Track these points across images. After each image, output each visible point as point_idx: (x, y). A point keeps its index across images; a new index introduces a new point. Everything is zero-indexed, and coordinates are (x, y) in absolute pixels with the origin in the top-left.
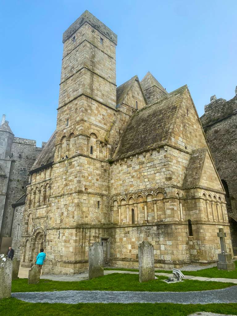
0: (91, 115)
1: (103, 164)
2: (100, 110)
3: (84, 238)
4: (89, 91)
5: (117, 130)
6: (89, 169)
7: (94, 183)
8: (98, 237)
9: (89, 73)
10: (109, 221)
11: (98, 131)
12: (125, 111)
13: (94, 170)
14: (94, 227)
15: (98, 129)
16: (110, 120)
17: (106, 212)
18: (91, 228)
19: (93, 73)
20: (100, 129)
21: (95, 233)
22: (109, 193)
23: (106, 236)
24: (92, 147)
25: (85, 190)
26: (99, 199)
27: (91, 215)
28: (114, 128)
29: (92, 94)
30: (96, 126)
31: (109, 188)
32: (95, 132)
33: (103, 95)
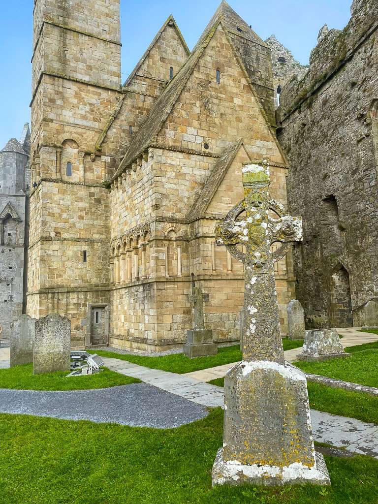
0: (62, 108)
1: (92, 190)
2: (83, 96)
3: (56, 307)
4: (56, 65)
5: (124, 128)
6: (62, 202)
7: (74, 224)
8: (85, 305)
9: (56, 32)
10: (107, 280)
11: (81, 135)
12: (144, 90)
13: (72, 201)
14: (75, 290)
15: (80, 130)
16: (108, 111)
17: (101, 266)
18: (68, 292)
19: (65, 30)
20: (83, 131)
21: (78, 299)
22: (107, 238)
23: (100, 303)
24: (71, 164)
25: (56, 235)
26: (86, 248)
27: (69, 272)
28: (117, 124)
29: (64, 71)
30: (76, 125)
31: (106, 229)
32: (74, 136)
33: (90, 68)
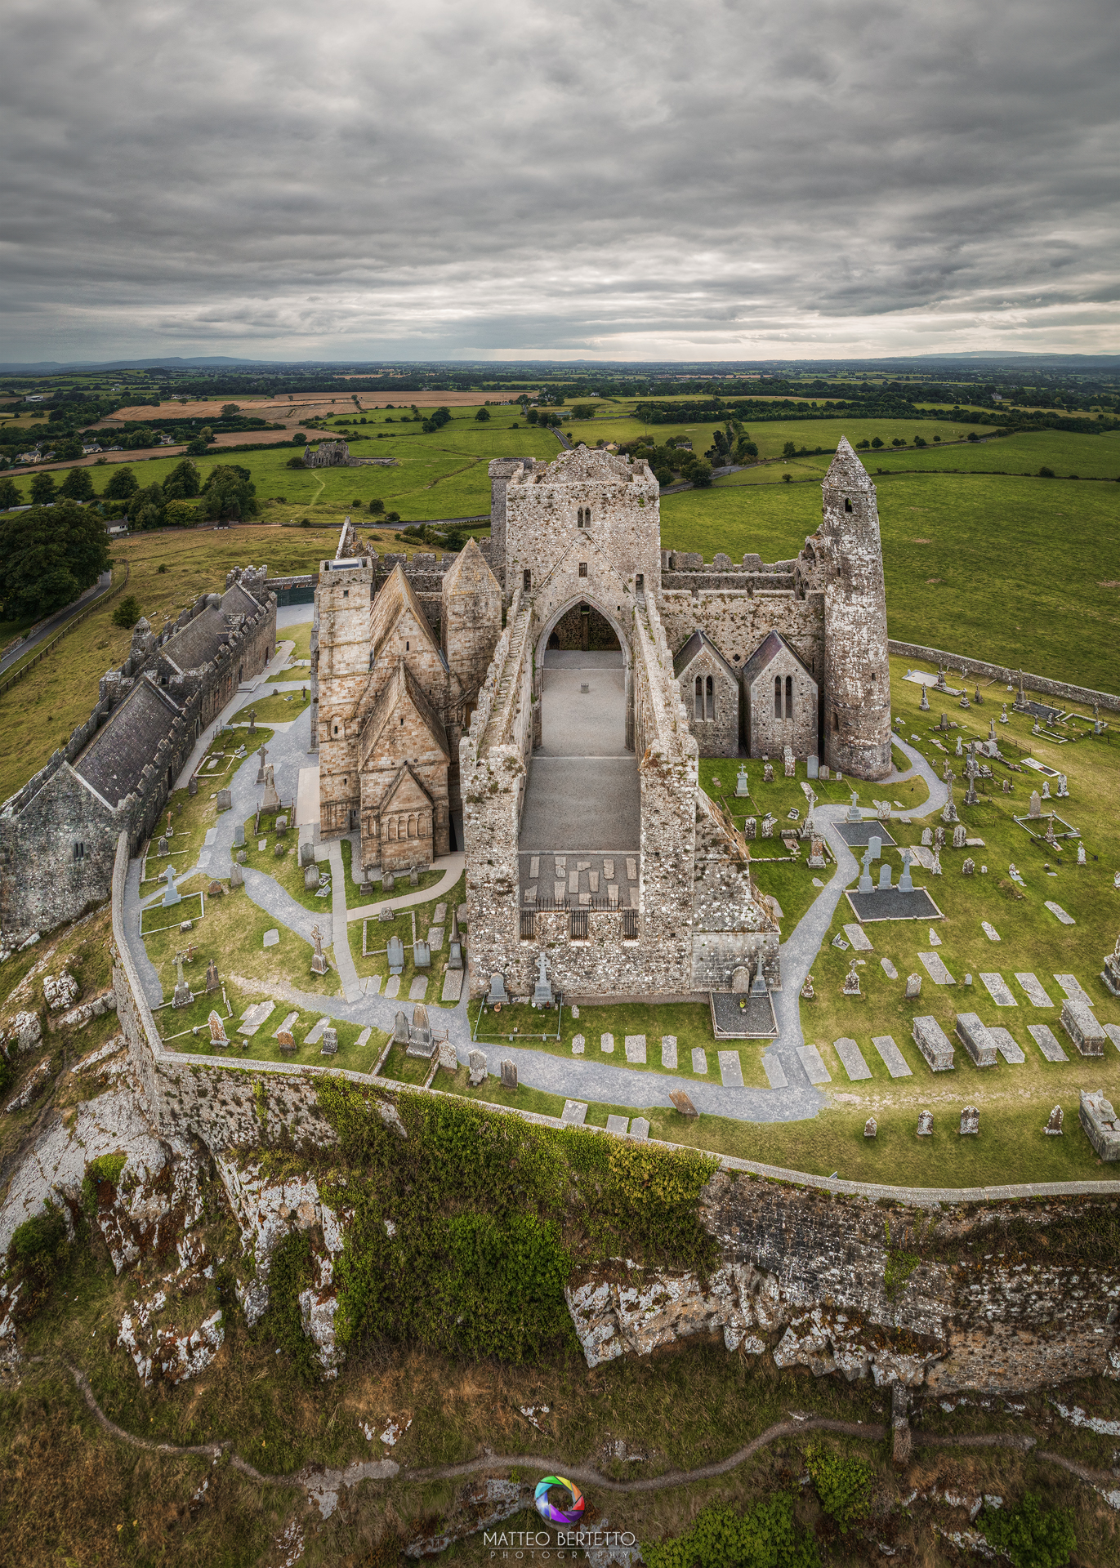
0: (330, 696)
3: (329, 812)
4: (327, 671)
5: (370, 694)
6: (333, 752)
7: (339, 763)
11: (343, 709)
14: (340, 803)
16: (360, 689)
17: (353, 787)
18: (336, 804)
19: (332, 647)
20: (344, 706)
21: (342, 807)
24: (336, 728)
25: (328, 773)
26: (346, 777)
27: (337, 793)
31: (357, 763)
32: (340, 711)
